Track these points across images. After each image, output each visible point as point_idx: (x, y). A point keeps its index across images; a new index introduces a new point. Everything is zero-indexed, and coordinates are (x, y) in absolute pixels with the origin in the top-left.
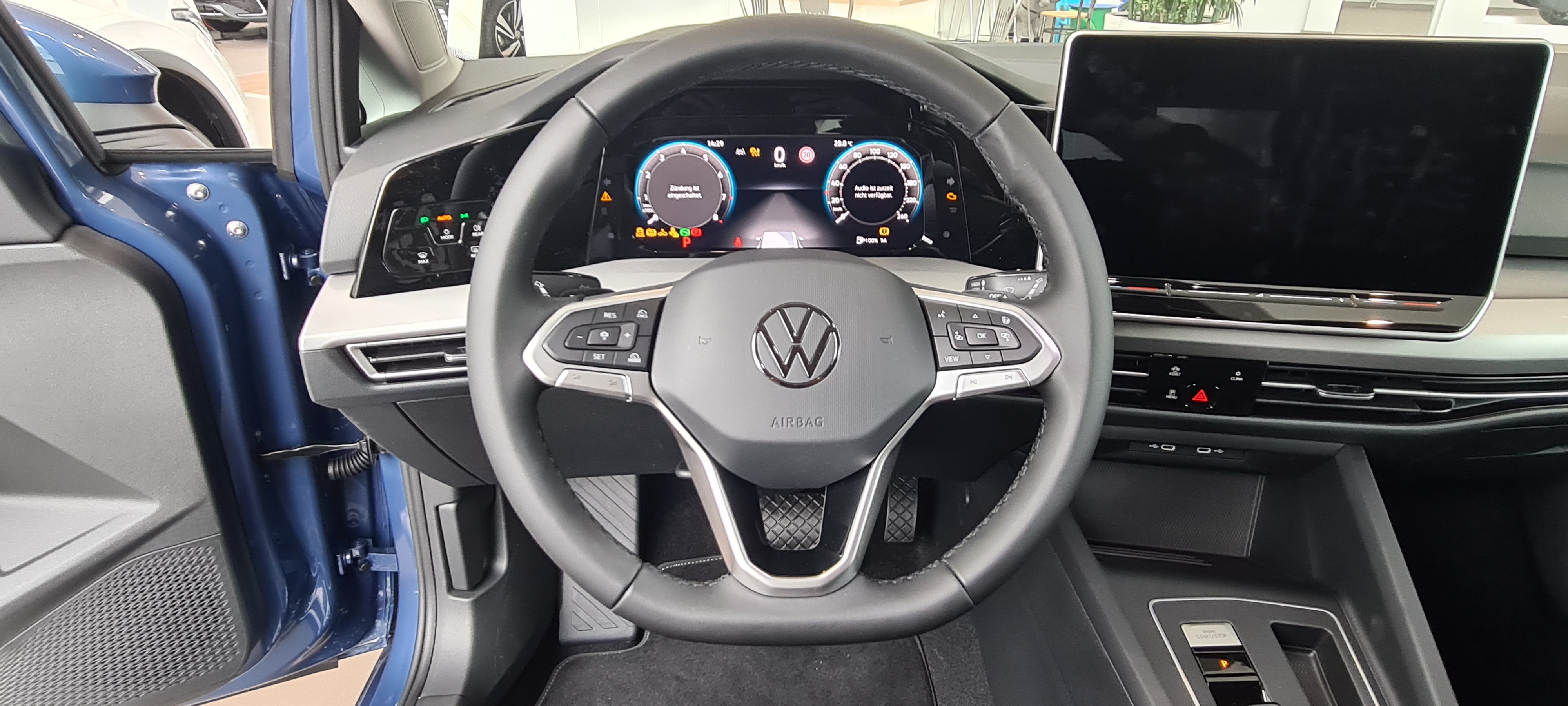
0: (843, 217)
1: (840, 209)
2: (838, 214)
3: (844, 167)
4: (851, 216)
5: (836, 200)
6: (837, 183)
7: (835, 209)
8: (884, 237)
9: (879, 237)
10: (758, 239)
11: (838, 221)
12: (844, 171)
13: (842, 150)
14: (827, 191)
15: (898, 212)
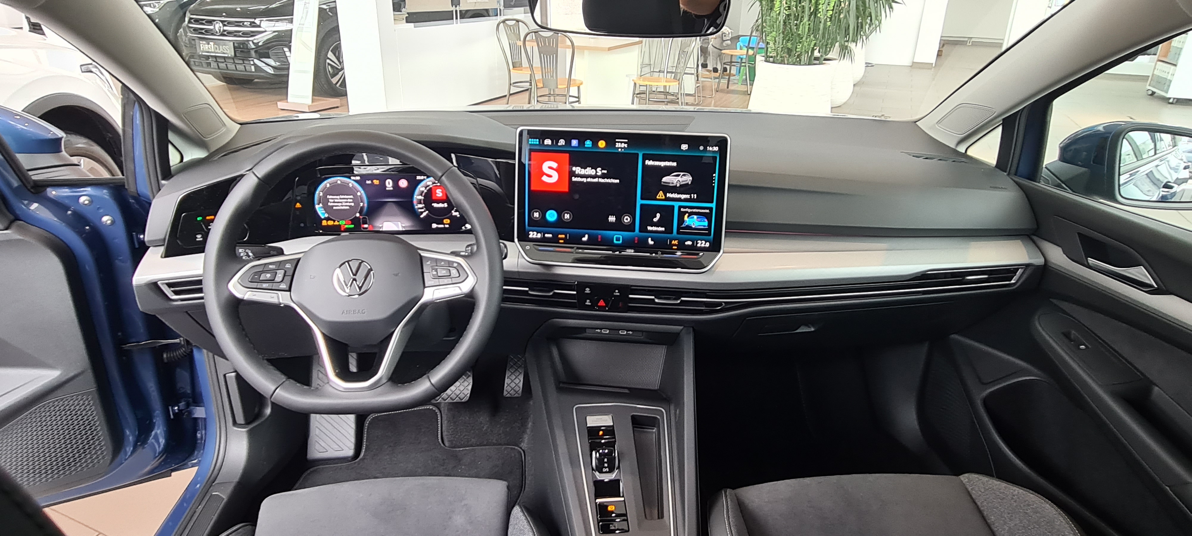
0: (425, 214)
1: (423, 210)
2: (422, 213)
3: (423, 189)
4: (430, 214)
5: (420, 206)
6: (420, 197)
7: (420, 210)
8: (447, 224)
9: (444, 224)
10: (381, 226)
11: (422, 216)
12: (423, 192)
13: (421, 181)
14: (415, 201)
15: (453, 211)
